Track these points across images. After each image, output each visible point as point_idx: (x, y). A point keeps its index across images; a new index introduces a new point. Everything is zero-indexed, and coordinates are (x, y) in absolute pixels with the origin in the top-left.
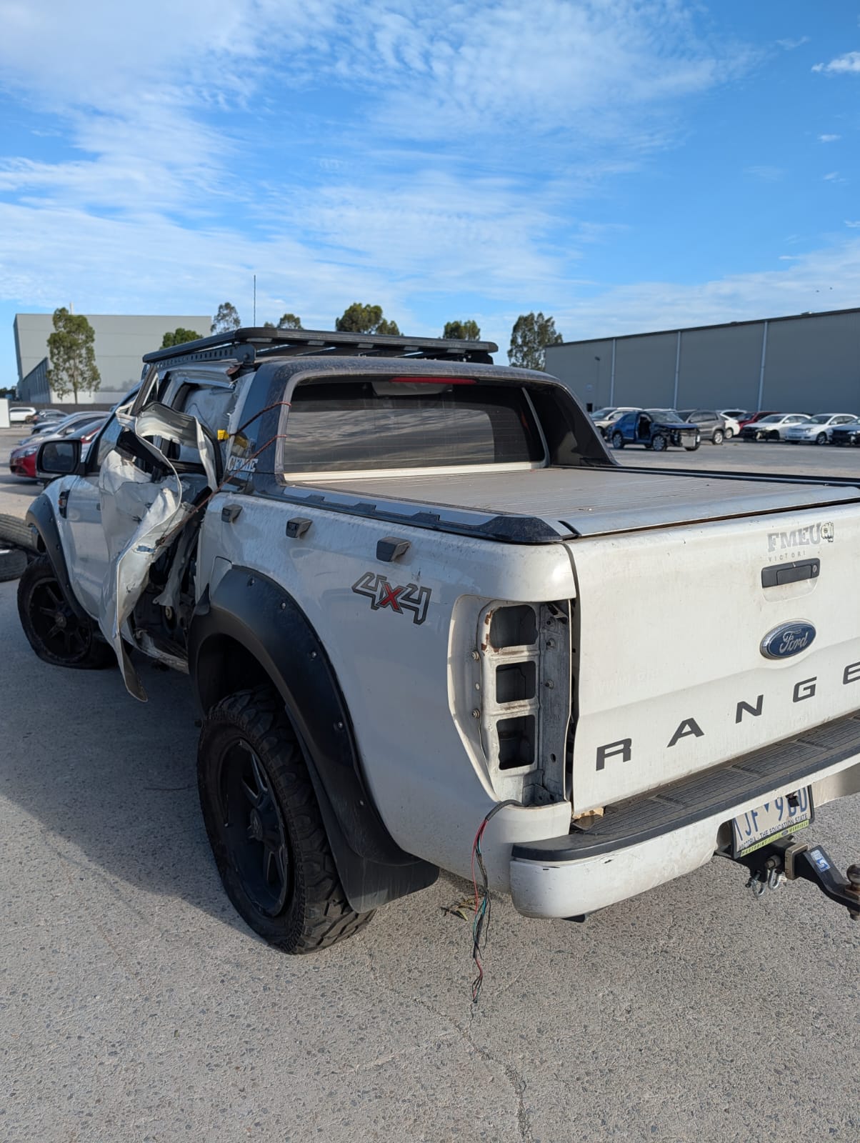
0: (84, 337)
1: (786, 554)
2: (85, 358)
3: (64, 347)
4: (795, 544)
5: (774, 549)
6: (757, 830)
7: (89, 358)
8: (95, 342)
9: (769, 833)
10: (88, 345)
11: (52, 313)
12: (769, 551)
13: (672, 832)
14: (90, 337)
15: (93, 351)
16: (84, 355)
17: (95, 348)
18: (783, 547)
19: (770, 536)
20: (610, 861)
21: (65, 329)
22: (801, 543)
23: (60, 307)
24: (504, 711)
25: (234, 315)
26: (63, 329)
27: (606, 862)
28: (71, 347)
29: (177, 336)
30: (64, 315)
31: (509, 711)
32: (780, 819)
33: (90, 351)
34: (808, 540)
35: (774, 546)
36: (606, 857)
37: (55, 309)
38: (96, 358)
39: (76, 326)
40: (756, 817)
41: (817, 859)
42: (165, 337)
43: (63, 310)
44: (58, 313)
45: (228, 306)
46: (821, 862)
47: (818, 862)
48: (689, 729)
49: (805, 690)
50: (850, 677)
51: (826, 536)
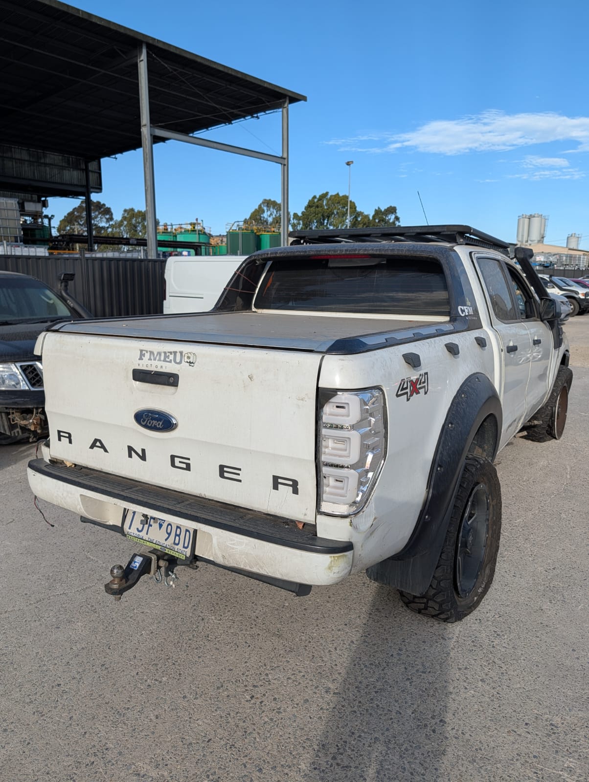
1: (151, 365)
4: (160, 360)
5: (142, 359)
6: (147, 534)
9: (154, 542)
12: (139, 359)
18: (150, 359)
19: (141, 351)
22: (165, 361)
32: (166, 540)
34: (171, 360)
35: (143, 357)
36: (34, 473)
41: (136, 560)
46: (136, 563)
47: (135, 562)
48: (100, 445)
49: (180, 462)
50: (226, 475)
51: (189, 361)
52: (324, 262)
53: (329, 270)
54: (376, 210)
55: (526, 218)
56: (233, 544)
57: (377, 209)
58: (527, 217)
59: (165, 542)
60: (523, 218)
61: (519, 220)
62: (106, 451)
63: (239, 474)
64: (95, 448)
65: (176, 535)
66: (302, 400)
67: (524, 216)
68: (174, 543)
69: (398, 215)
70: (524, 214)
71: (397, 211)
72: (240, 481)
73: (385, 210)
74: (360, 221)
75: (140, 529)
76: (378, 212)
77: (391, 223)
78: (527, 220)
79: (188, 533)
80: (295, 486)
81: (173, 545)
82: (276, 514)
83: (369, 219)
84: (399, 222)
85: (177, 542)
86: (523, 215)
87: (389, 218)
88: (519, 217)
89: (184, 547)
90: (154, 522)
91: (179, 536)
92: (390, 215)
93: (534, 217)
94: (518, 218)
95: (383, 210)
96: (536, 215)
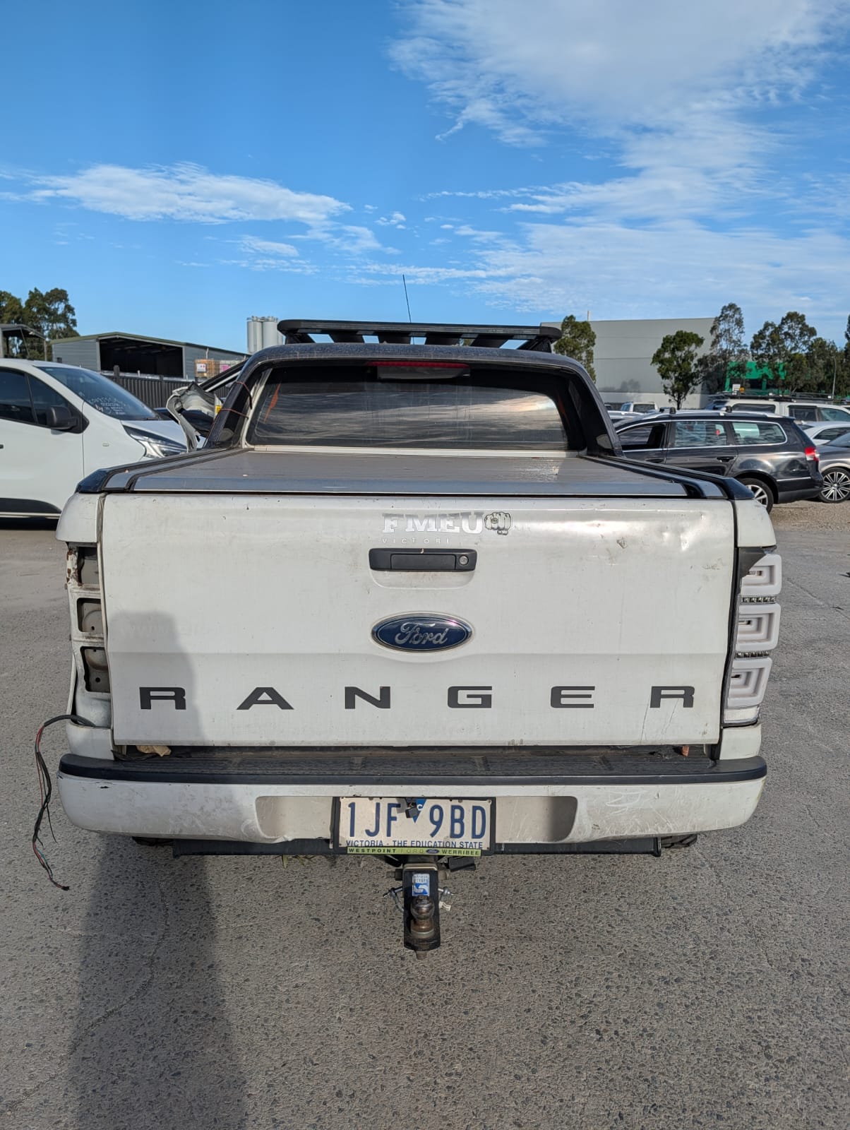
0: (586, 342)
2: (585, 361)
3: (567, 351)
6: (389, 835)
7: (588, 360)
8: (595, 346)
9: (408, 844)
10: (589, 349)
11: (562, 321)
13: (187, 785)
14: (592, 342)
15: (592, 354)
16: (584, 358)
17: (594, 352)
20: (106, 787)
21: (570, 334)
23: (569, 315)
24: (84, 639)
25: (737, 316)
26: (568, 335)
27: (102, 788)
28: (574, 351)
29: (677, 338)
30: (571, 323)
31: (88, 640)
32: (433, 835)
33: (590, 354)
36: (102, 783)
37: (564, 317)
38: (594, 360)
39: (580, 332)
40: (393, 822)
41: (417, 882)
42: (664, 339)
43: (572, 317)
44: (566, 320)
45: (732, 306)
46: (420, 887)
47: (417, 885)
48: (269, 698)
49: (469, 696)
50: (564, 701)
51: (495, 526)
52: (369, 371)
53: (379, 384)
54: (31, 292)
55: (257, 321)
56: (619, 802)
57: (33, 291)
58: (259, 320)
59: (431, 839)
60: (253, 321)
61: (248, 323)
62: (284, 705)
63: (590, 696)
64: (254, 706)
65: (453, 821)
66: (713, 568)
67: (255, 319)
68: (453, 835)
69: (70, 303)
70: (255, 316)
71: (69, 297)
72: (592, 706)
73: (47, 293)
74: (6, 307)
75: (372, 830)
76: (35, 296)
77: (60, 315)
78: (259, 325)
79: (479, 813)
80: (688, 696)
81: (451, 840)
82: (654, 744)
83: (21, 307)
84: (74, 314)
85: (457, 831)
86: (253, 317)
87: (56, 307)
88: (248, 319)
89: (474, 836)
90: (399, 812)
91: (461, 821)
92: (57, 304)
93: (268, 320)
94: (246, 321)
95: (44, 294)
96: (270, 319)
